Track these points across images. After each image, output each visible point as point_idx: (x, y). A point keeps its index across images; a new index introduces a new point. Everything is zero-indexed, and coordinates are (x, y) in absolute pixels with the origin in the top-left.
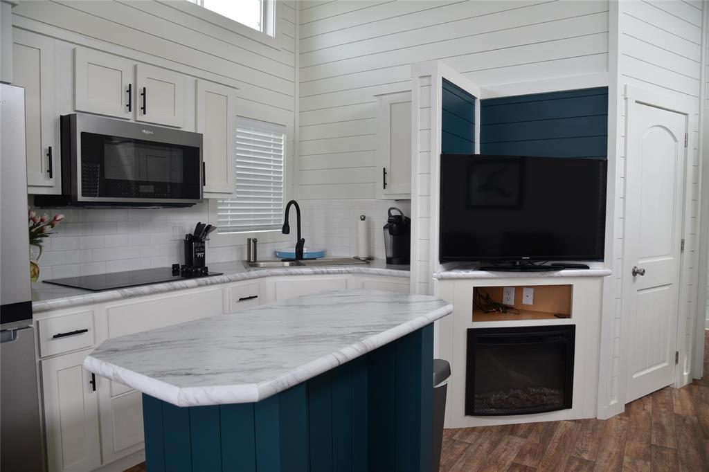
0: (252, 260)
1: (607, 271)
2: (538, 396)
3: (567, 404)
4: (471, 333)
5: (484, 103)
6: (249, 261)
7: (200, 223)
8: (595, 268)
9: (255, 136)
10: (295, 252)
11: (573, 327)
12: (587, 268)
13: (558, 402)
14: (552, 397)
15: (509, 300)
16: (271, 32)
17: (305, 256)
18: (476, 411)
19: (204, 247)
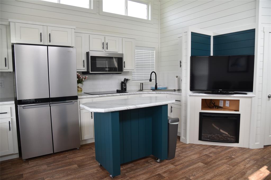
0: (142, 89)
1: (254, 95)
2: (226, 137)
3: (237, 141)
4: (201, 114)
5: (215, 37)
6: (141, 90)
7: (125, 78)
8: (249, 94)
9: (144, 52)
10: (155, 87)
11: (239, 115)
12: (246, 94)
13: (233, 140)
14: (232, 138)
15: (221, 104)
16: (150, 19)
17: (158, 89)
18: (202, 139)
19: (126, 85)
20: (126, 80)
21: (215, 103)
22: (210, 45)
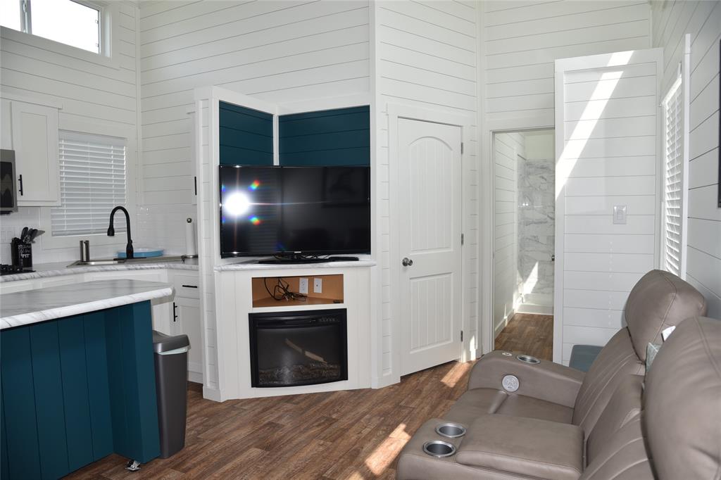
0: (85, 260)
1: (374, 263)
2: (317, 370)
3: (343, 376)
5: (283, 119)
6: (82, 260)
7: (26, 229)
8: (364, 259)
9: (91, 149)
10: (125, 252)
11: (344, 311)
12: (356, 259)
13: (335, 375)
14: (332, 371)
15: (303, 289)
16: (108, 53)
17: (134, 256)
18: (261, 383)
19: (30, 249)
20: (30, 234)
21: (288, 286)
22: (271, 137)
